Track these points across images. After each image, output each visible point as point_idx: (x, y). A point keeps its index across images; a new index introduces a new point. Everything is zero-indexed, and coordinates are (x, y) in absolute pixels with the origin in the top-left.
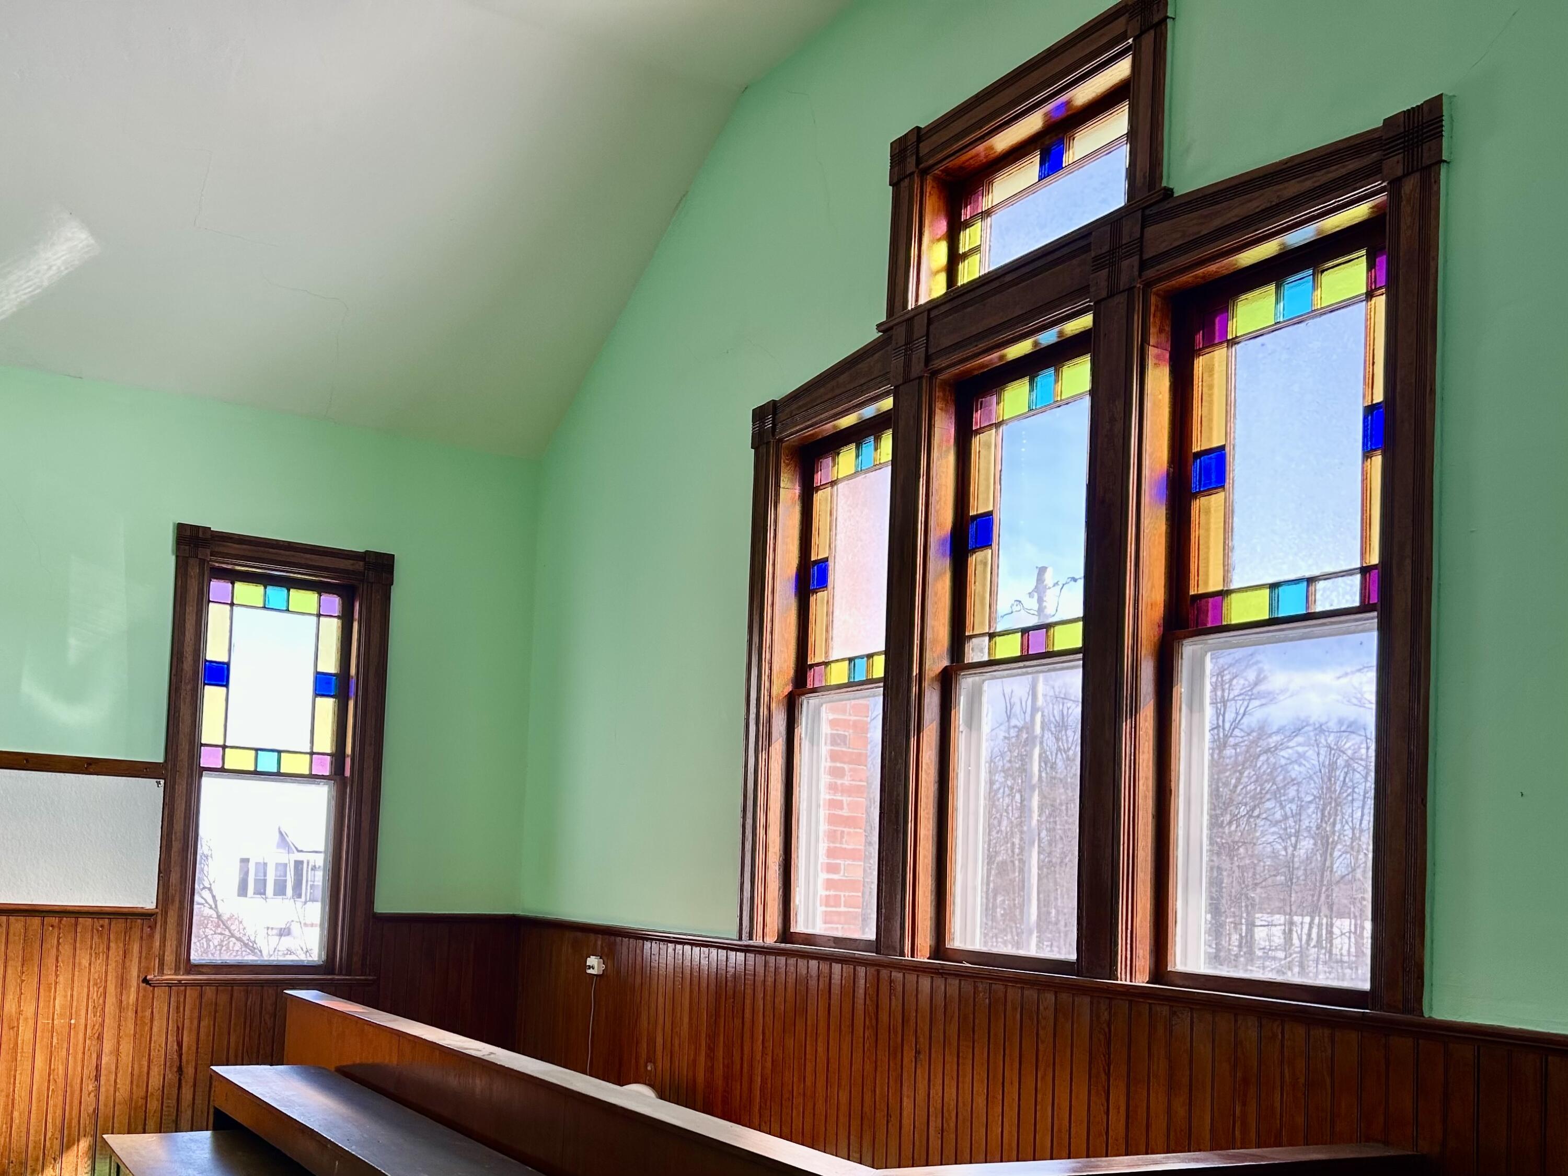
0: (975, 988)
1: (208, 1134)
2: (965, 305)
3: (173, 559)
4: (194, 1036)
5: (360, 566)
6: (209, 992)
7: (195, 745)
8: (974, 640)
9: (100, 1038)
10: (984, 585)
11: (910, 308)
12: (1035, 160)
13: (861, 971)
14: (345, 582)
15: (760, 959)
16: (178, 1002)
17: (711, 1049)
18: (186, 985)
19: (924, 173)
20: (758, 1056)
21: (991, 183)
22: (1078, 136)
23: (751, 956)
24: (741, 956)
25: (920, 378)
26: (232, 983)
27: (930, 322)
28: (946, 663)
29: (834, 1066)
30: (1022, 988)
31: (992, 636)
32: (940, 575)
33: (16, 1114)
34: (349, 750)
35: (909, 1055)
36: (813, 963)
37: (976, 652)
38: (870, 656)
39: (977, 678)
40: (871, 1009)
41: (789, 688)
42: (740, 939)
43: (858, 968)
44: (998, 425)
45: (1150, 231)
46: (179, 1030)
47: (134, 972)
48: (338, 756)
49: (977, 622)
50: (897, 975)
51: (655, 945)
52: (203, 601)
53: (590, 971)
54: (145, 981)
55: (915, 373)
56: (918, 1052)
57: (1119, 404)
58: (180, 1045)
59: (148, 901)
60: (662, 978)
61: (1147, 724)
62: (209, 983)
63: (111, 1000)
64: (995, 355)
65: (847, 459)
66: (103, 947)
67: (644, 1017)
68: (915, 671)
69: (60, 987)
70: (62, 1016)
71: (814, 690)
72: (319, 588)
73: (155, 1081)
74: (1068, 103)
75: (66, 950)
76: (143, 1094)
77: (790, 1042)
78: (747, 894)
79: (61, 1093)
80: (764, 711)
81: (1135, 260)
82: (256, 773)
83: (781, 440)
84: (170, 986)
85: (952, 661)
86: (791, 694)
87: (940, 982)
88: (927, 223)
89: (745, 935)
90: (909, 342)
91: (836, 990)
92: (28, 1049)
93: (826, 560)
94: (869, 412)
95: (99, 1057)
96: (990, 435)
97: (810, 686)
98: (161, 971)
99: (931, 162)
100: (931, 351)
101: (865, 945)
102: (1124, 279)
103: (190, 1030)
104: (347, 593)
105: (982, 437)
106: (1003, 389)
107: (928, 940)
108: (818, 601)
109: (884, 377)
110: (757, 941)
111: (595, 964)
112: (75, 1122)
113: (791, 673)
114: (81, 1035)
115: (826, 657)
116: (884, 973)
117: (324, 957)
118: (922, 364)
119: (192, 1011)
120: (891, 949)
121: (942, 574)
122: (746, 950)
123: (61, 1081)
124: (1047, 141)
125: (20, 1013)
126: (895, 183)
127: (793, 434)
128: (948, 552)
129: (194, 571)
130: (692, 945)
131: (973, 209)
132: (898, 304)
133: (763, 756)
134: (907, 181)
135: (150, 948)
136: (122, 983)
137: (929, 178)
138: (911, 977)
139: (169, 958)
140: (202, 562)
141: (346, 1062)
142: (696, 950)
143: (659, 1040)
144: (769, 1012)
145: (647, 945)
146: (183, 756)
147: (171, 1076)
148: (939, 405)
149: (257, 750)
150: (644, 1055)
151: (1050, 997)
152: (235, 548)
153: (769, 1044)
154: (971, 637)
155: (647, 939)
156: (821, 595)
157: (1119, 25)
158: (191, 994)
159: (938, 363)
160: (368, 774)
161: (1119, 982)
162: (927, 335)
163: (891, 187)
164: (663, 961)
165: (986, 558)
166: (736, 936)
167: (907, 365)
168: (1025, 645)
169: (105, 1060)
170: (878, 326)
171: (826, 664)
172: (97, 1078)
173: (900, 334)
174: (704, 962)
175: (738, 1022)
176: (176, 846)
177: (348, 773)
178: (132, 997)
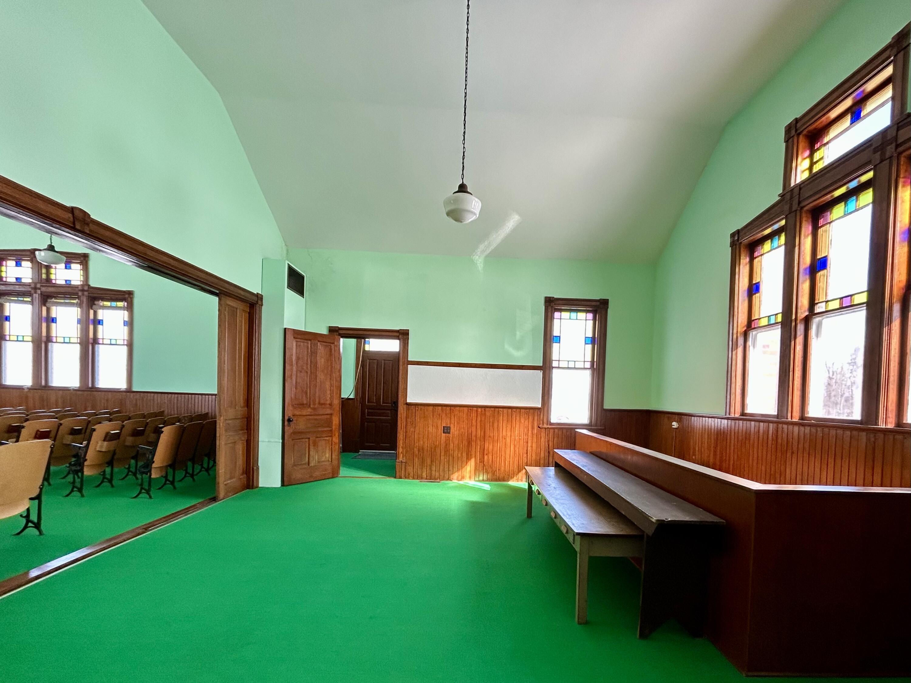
0: (817, 431)
1: (553, 468)
2: (816, 179)
3: (544, 307)
4: (552, 443)
5: (598, 303)
6: (556, 430)
7: (551, 361)
8: (819, 304)
9: (527, 442)
10: (824, 284)
11: (792, 186)
12: (849, 117)
13: (771, 425)
14: (595, 309)
15: (733, 422)
16: (548, 434)
17: (715, 452)
18: (550, 429)
19: (799, 135)
20: (732, 454)
21: (828, 132)
22: (868, 103)
23: (730, 421)
24: (726, 421)
25: (796, 211)
26: (562, 428)
27: (800, 189)
28: (807, 313)
29: (760, 458)
30: (836, 430)
31: (827, 302)
32: (804, 281)
33: (506, 462)
34: (595, 360)
35: (789, 454)
36: (753, 423)
37: (820, 308)
38: (776, 314)
39: (820, 318)
40: (775, 438)
41: (745, 328)
42: (726, 415)
43: (770, 424)
44: (830, 223)
45: (900, 132)
46: (548, 441)
47: (536, 425)
48: (592, 362)
49: (820, 296)
50: (785, 426)
51: (696, 418)
52: (552, 318)
53: (673, 427)
54: (539, 427)
55: (794, 209)
56: (793, 453)
57: (885, 204)
58: (549, 445)
59: (539, 406)
60: (698, 429)
61: (896, 328)
62: (556, 428)
63: (530, 432)
64: (829, 196)
65: (767, 246)
66: (527, 417)
67: (692, 441)
68: (794, 317)
69: (517, 428)
70: (517, 436)
71: (754, 328)
72: (587, 311)
73: (542, 455)
74: (863, 91)
75: (518, 418)
76: (539, 458)
77: (744, 450)
78: (728, 400)
79: (518, 457)
80: (735, 336)
81: (893, 145)
82: (568, 368)
83: (741, 243)
84: (545, 429)
85: (810, 313)
86: (745, 330)
87: (802, 428)
88: (800, 153)
89: (727, 414)
90: (792, 198)
91: (761, 431)
92: (509, 445)
93: (759, 283)
94: (776, 227)
95: (527, 447)
96: (827, 228)
97: (753, 327)
98: (543, 425)
99: (801, 130)
100: (800, 200)
101: (773, 416)
102: (888, 154)
103: (551, 441)
104: (595, 312)
105: (823, 228)
106: (832, 209)
107: (798, 414)
108: (756, 297)
109: (781, 213)
110: (732, 415)
111: (675, 425)
112: (521, 465)
113: (746, 323)
114: (522, 442)
115: (759, 317)
116: (780, 425)
117: (589, 422)
118: (797, 205)
119: (552, 436)
120: (783, 417)
121: (805, 281)
122: (728, 419)
123: (517, 454)
124: (854, 109)
125: (507, 435)
126: (786, 141)
127: (746, 240)
128: (808, 272)
129: (550, 310)
130: (708, 417)
131: (821, 143)
132: (787, 185)
133: (734, 353)
134: (791, 139)
135: (540, 418)
136: (533, 428)
137: (801, 136)
138: (791, 427)
139: (545, 421)
140: (552, 307)
141: (592, 450)
142: (710, 419)
143: (697, 449)
144: (736, 440)
145: (693, 418)
146: (548, 363)
147: (547, 454)
148: (804, 219)
149: (568, 361)
150: (691, 453)
151: (848, 433)
152: (561, 302)
153: (736, 450)
154: (817, 303)
155: (693, 416)
156: (757, 295)
157: (887, 53)
158: (552, 431)
159: (803, 204)
160: (601, 366)
161: (879, 427)
162: (799, 194)
163: (785, 144)
164: (698, 423)
165: (825, 273)
166: (724, 414)
167: (791, 208)
168: (841, 303)
169: (529, 448)
170: (779, 195)
171: (759, 319)
172: (527, 453)
173: (788, 197)
174: (713, 424)
175: (725, 443)
176: (546, 389)
177: (595, 367)
178: (536, 432)
